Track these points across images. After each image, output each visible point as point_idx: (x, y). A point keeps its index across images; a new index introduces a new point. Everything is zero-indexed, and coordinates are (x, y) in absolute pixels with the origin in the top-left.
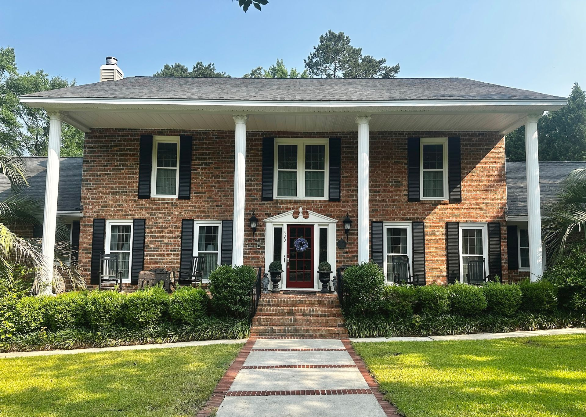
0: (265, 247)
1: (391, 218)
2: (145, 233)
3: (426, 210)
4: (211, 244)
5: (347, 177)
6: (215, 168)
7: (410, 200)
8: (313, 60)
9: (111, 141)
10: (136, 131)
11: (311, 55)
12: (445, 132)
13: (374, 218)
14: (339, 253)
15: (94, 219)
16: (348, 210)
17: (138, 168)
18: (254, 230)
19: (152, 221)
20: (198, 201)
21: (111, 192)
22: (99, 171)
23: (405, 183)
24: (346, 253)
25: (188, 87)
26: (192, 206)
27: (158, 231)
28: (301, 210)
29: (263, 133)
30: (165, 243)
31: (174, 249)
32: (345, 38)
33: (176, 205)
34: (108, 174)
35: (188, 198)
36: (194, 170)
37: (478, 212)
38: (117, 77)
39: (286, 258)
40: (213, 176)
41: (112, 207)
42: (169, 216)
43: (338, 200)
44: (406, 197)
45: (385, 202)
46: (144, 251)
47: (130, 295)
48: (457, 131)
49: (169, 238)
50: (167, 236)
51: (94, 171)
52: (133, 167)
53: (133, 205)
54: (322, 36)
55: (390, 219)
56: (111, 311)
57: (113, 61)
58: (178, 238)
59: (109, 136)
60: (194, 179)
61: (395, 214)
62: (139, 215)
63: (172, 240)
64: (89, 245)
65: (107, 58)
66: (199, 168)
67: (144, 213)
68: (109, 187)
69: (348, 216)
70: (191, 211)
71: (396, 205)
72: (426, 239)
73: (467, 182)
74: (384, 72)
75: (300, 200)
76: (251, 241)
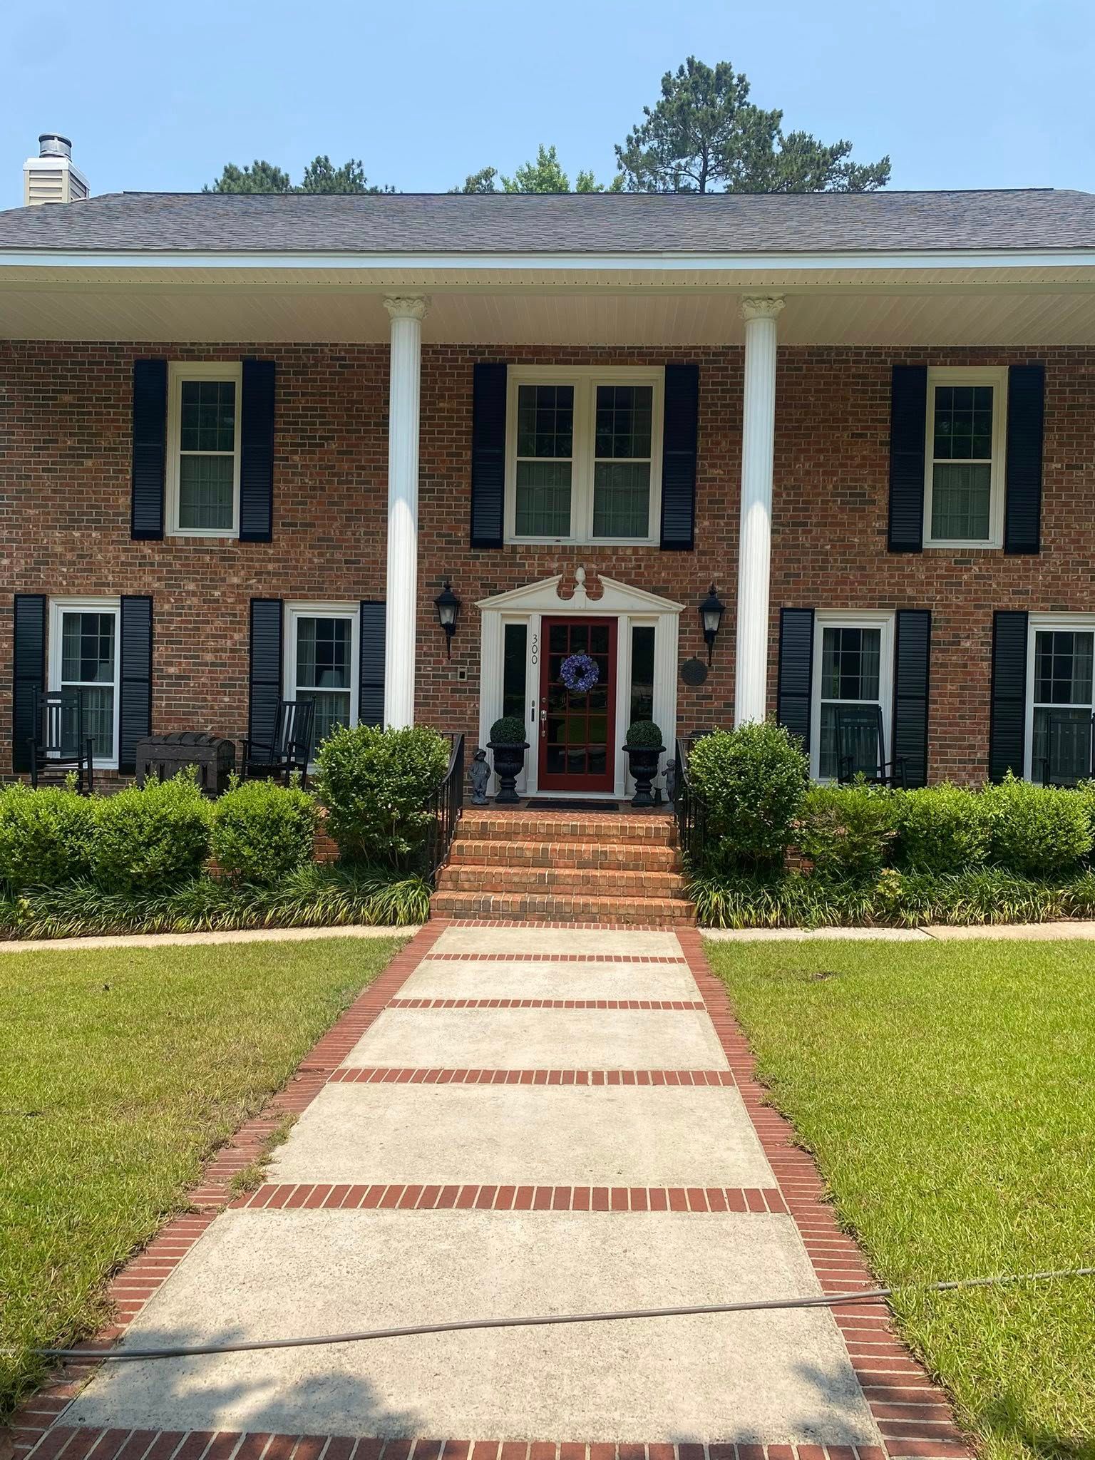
0: (478, 678)
1: (837, 598)
2: (151, 635)
3: (939, 577)
4: (330, 668)
5: (714, 480)
6: (339, 452)
7: (894, 547)
8: (641, 147)
9: (54, 377)
10: (122, 350)
11: (636, 131)
12: (1003, 348)
13: (789, 598)
14: (687, 697)
15: (16, 596)
16: (716, 574)
17: (131, 452)
18: (450, 629)
19: (169, 602)
20: (293, 546)
21: (57, 520)
22: (24, 463)
23: (882, 498)
24: (704, 697)
25: (265, 218)
26: (278, 560)
27: (186, 629)
28: (580, 575)
29: (476, 351)
30: (206, 664)
31: (231, 679)
32: (735, 81)
33: (233, 559)
34: (49, 470)
35: (266, 538)
36: (281, 459)
38: (68, 194)
39: (537, 708)
40: (334, 475)
41: (62, 564)
42: (216, 588)
43: (687, 546)
44: (883, 540)
45: (821, 553)
46: (151, 685)
48: (1035, 347)
49: (216, 650)
50: (211, 644)
51: (11, 462)
52: (116, 449)
53: (118, 557)
54: (669, 75)
55: (834, 602)
56: (55, 843)
57: (55, 145)
58: (240, 650)
59: (47, 363)
60: (282, 485)
61: (848, 588)
62: (135, 584)
63: (224, 655)
64: (8, 667)
65: (42, 139)
66: (296, 452)
67: (148, 578)
68: (54, 506)
69: (712, 593)
70: (275, 574)
71: (854, 561)
72: (932, 660)
73: (1059, 496)
74: (845, 182)
75: (579, 547)
76: (441, 662)
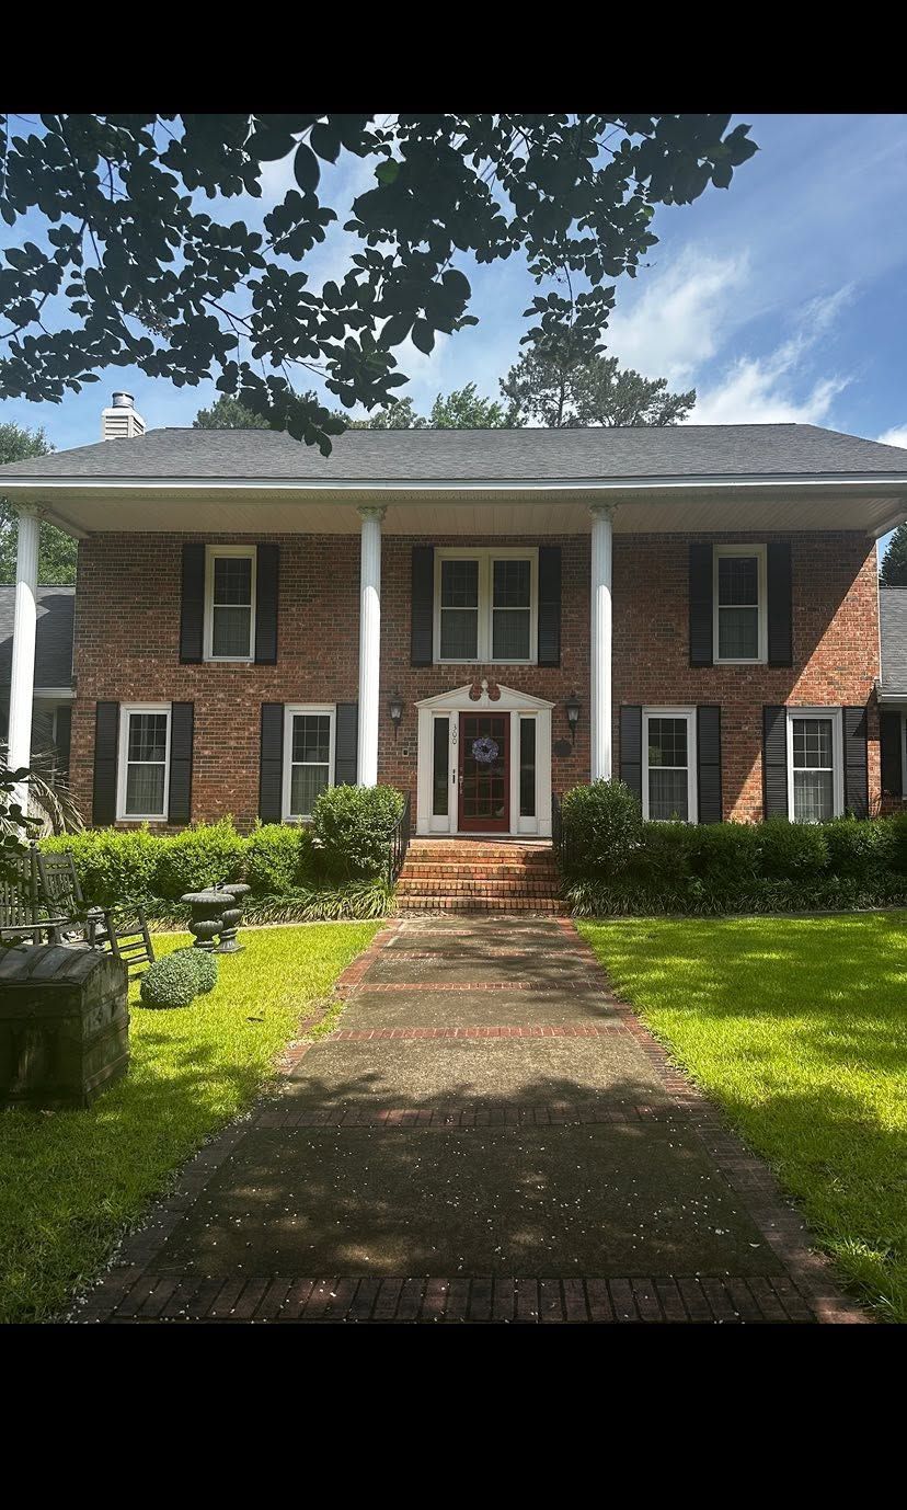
0: (416, 754)
1: (656, 698)
2: (193, 728)
3: (724, 683)
4: (315, 750)
5: (572, 621)
6: (322, 606)
7: (694, 664)
8: (517, 380)
10: (174, 537)
11: (514, 369)
12: (762, 532)
13: (625, 698)
14: (557, 766)
15: (98, 703)
16: (576, 683)
17: (179, 605)
18: (398, 722)
19: (205, 706)
20: (291, 668)
21: (128, 651)
22: (105, 613)
23: (685, 633)
24: (570, 766)
26: (279, 677)
27: (217, 724)
28: (485, 685)
29: (412, 538)
30: (230, 748)
31: (247, 758)
33: (250, 677)
34: (123, 617)
35: (273, 662)
36: (284, 610)
37: (824, 687)
38: (133, 432)
39: (456, 774)
40: (319, 620)
41: (130, 680)
42: (238, 696)
43: (556, 664)
44: (685, 661)
45: (645, 669)
46: (192, 762)
47: (168, 842)
48: (784, 532)
49: (238, 738)
50: (234, 734)
52: (169, 603)
53: (170, 676)
55: (654, 701)
56: (138, 868)
57: (125, 400)
58: (254, 738)
59: (122, 545)
60: (283, 627)
61: (663, 692)
62: (182, 694)
63: (243, 742)
64: (89, 752)
65: (114, 395)
66: (293, 605)
67: (190, 690)
68: (125, 642)
69: (574, 695)
70: (279, 687)
71: (667, 674)
72: (723, 739)
73: (804, 629)
74: (662, 406)
75: (484, 666)
76: (391, 744)
